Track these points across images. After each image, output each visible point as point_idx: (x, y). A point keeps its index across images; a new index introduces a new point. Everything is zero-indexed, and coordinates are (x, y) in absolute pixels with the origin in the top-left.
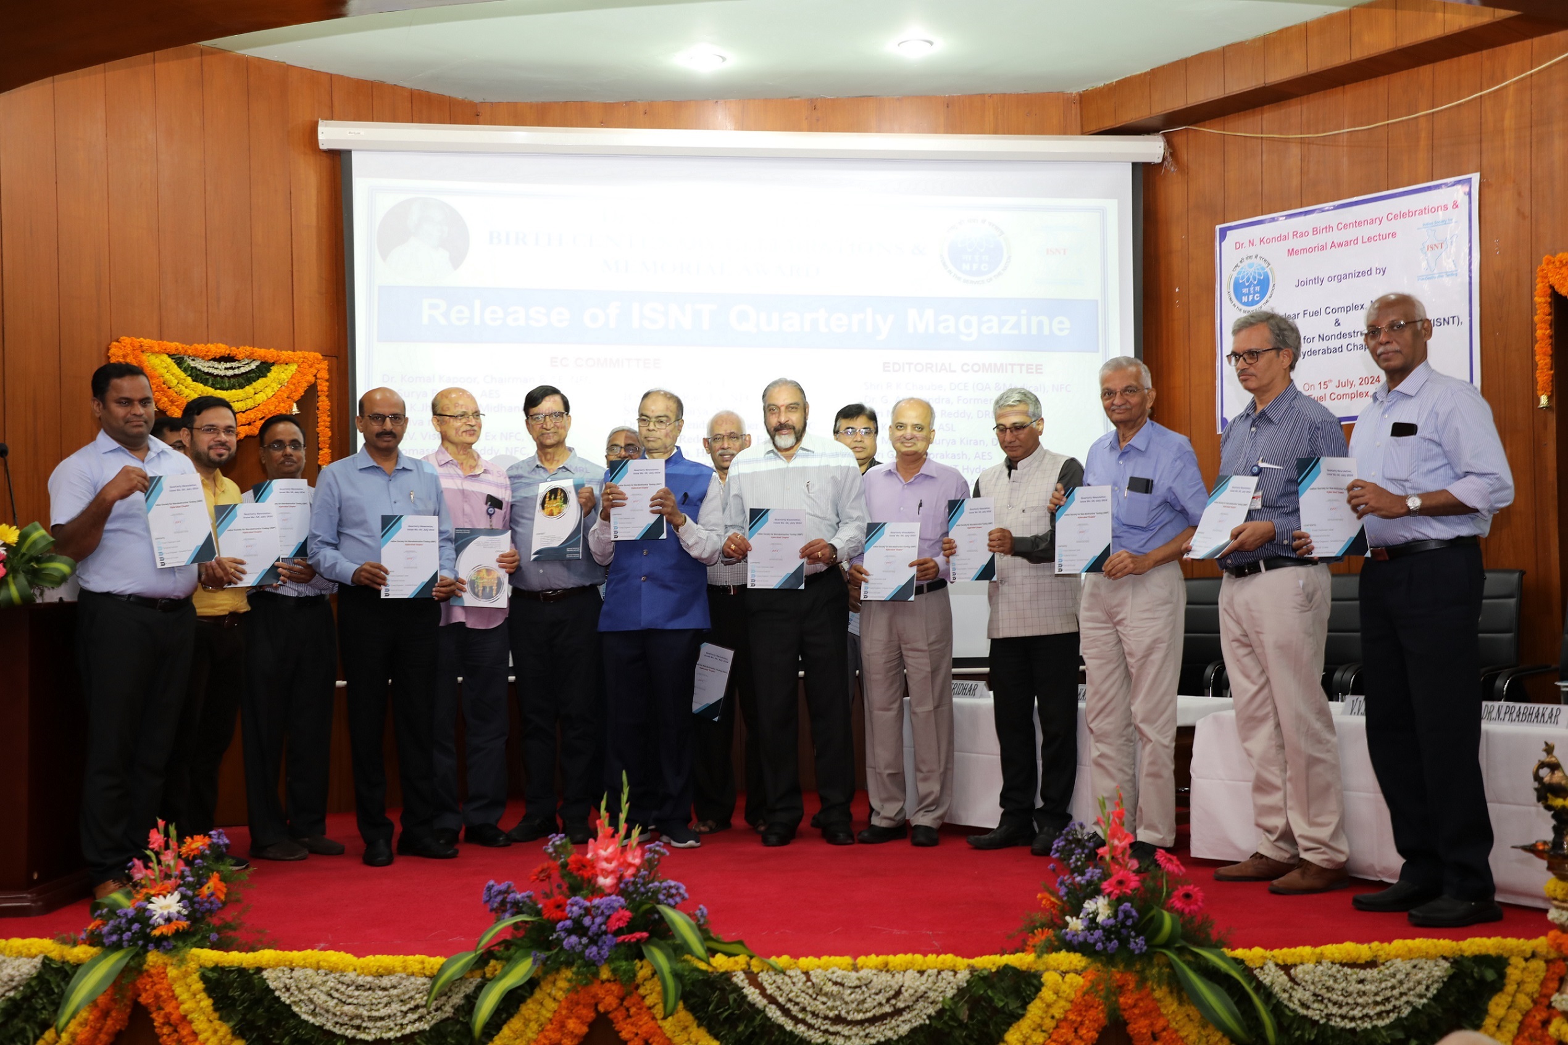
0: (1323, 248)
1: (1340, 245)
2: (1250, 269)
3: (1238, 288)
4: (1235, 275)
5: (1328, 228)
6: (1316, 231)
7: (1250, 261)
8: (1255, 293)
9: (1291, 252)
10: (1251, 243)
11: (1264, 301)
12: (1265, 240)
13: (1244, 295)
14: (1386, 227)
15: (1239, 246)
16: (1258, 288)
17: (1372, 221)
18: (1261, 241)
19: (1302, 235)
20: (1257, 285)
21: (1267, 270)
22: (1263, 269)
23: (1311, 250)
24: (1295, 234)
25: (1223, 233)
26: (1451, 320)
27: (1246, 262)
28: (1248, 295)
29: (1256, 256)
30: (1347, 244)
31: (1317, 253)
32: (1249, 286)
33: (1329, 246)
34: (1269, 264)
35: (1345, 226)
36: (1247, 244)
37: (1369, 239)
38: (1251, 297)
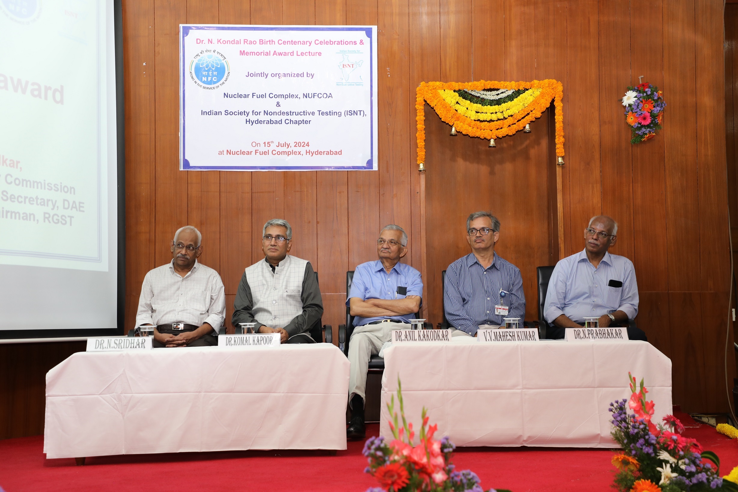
0: (267, 54)
1: (280, 54)
2: (208, 59)
3: (198, 70)
4: (196, 61)
5: (271, 42)
6: (262, 42)
7: (208, 53)
8: (213, 76)
9: (242, 53)
10: (210, 41)
11: (221, 82)
12: (221, 41)
13: (204, 76)
14: (314, 48)
15: (199, 41)
16: (215, 73)
17: (304, 43)
18: (219, 41)
19: (251, 43)
20: (215, 71)
21: (224, 62)
22: (220, 60)
23: (258, 54)
24: (245, 41)
25: (186, 31)
26: (359, 113)
27: (205, 54)
28: (207, 76)
29: (214, 51)
30: (286, 54)
31: (262, 57)
32: (208, 71)
33: (272, 53)
34: (225, 58)
35: (284, 43)
36: (206, 41)
37: (302, 54)
38: (209, 79)
